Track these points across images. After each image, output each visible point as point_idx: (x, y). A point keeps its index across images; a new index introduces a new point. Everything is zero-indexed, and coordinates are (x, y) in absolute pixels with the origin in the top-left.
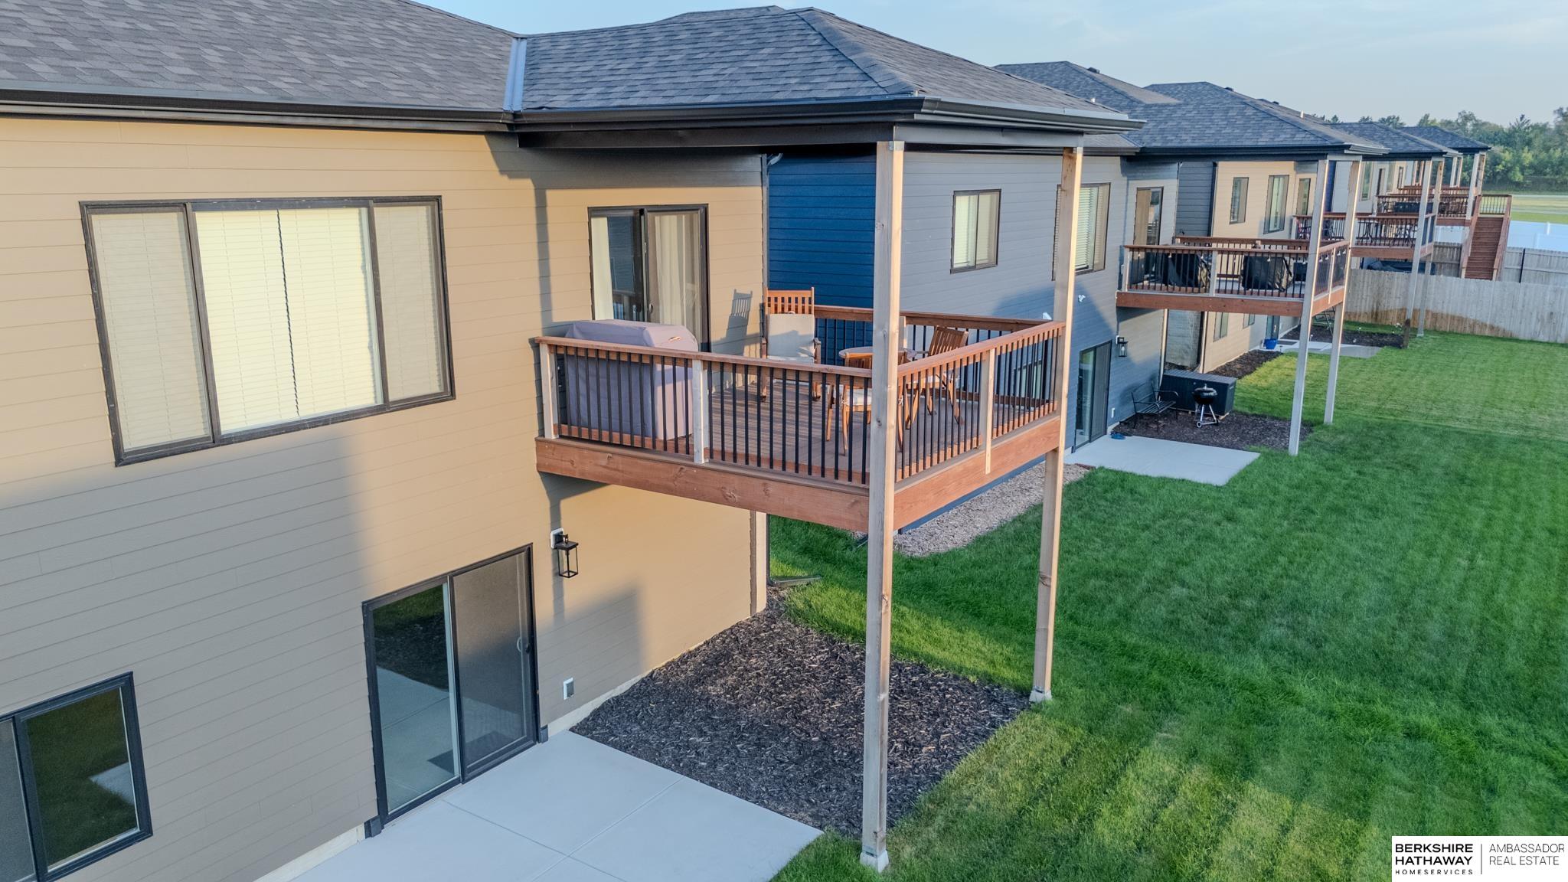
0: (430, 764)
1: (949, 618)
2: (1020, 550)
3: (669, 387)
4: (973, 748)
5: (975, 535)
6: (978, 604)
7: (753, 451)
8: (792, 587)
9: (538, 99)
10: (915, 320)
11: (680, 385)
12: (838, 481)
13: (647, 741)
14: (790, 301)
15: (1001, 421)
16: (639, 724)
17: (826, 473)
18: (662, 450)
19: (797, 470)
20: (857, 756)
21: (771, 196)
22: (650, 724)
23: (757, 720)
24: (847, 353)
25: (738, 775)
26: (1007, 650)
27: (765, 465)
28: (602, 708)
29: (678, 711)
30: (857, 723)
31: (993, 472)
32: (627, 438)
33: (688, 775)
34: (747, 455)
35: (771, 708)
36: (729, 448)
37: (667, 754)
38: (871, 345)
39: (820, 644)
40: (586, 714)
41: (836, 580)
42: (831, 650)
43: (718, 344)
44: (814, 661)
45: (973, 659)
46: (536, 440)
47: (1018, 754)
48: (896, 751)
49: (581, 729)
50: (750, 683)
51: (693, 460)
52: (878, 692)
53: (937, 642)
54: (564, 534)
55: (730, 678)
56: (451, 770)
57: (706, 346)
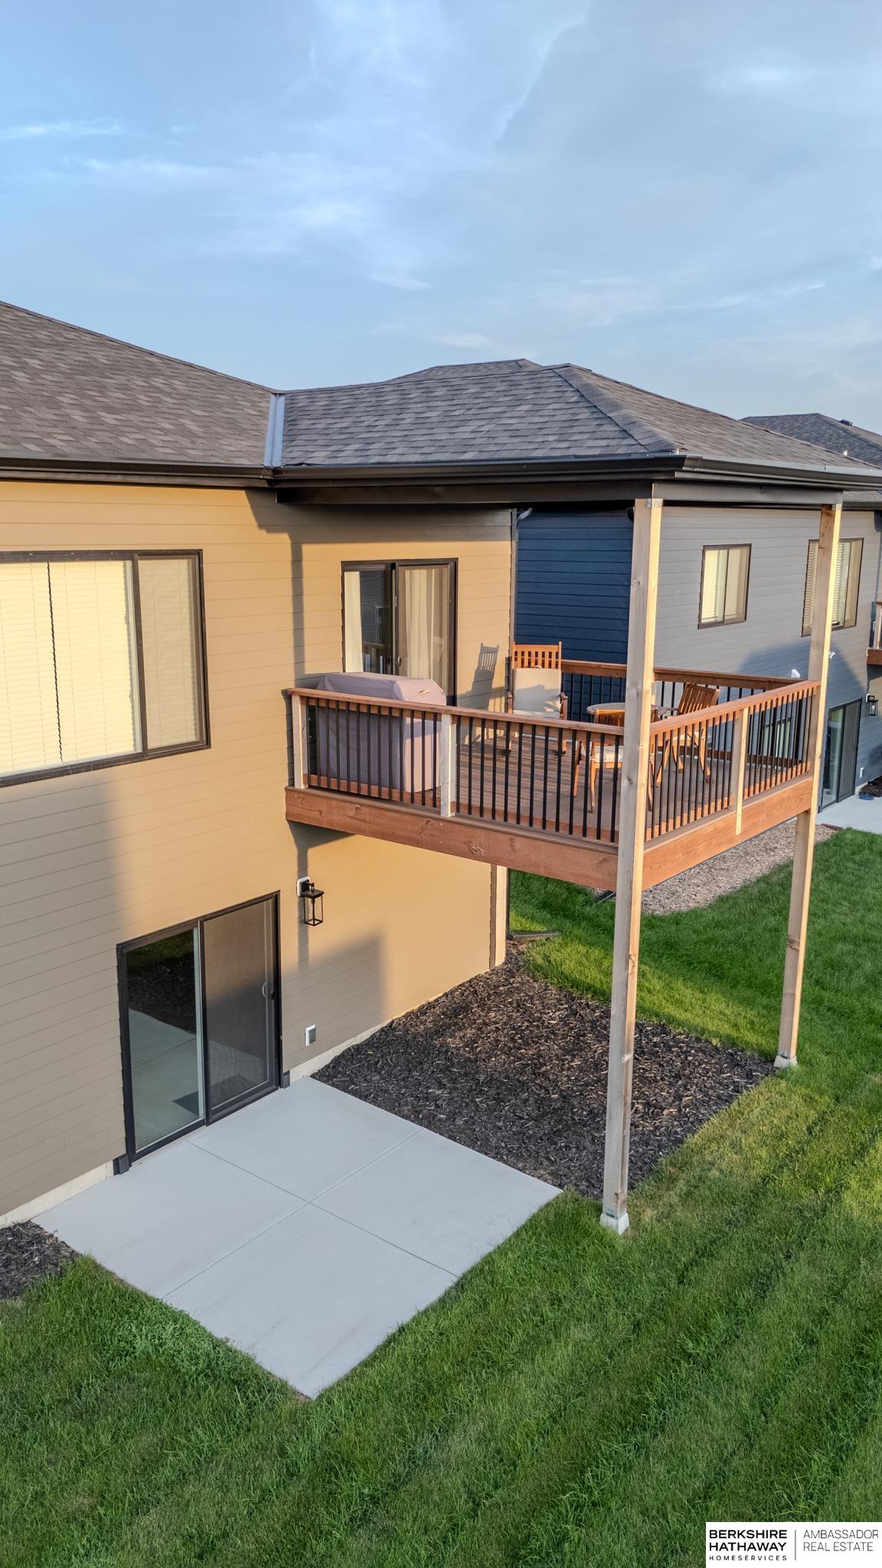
0: (175, 1104)
1: (691, 979)
2: (764, 911)
3: (418, 740)
4: (716, 1112)
5: (718, 894)
6: (721, 965)
7: (500, 807)
8: (531, 941)
9: (297, 455)
10: (663, 676)
11: (429, 738)
12: (585, 839)
13: (386, 1091)
14: (536, 656)
15: (752, 781)
16: (379, 1073)
17: (574, 830)
18: (409, 802)
19: (544, 827)
20: (597, 1115)
21: (520, 550)
22: (389, 1074)
23: (496, 1075)
24: (597, 709)
25: (477, 1129)
26: (751, 1014)
27: (512, 821)
28: (342, 1055)
29: (418, 1062)
30: (597, 1082)
31: (743, 833)
32: (374, 789)
33: (427, 1127)
34: (494, 810)
35: (510, 1063)
36: (476, 802)
37: (407, 1105)
38: (624, 701)
39: (559, 1000)
40: (327, 1061)
41: (576, 936)
42: (570, 1007)
43: (464, 697)
44: (553, 1017)
45: (716, 1022)
46: (286, 789)
47: (763, 1121)
48: (636, 1111)
49: (325, 1075)
50: (489, 1037)
51: (439, 813)
52: (622, 1053)
53: (679, 1003)
54: (310, 882)
55: (469, 1031)
56: (196, 1112)
57: (452, 700)
